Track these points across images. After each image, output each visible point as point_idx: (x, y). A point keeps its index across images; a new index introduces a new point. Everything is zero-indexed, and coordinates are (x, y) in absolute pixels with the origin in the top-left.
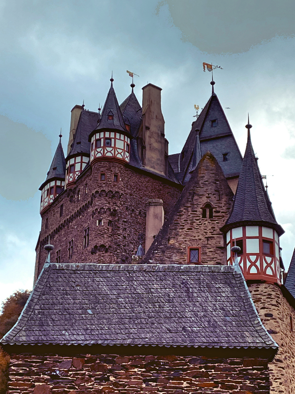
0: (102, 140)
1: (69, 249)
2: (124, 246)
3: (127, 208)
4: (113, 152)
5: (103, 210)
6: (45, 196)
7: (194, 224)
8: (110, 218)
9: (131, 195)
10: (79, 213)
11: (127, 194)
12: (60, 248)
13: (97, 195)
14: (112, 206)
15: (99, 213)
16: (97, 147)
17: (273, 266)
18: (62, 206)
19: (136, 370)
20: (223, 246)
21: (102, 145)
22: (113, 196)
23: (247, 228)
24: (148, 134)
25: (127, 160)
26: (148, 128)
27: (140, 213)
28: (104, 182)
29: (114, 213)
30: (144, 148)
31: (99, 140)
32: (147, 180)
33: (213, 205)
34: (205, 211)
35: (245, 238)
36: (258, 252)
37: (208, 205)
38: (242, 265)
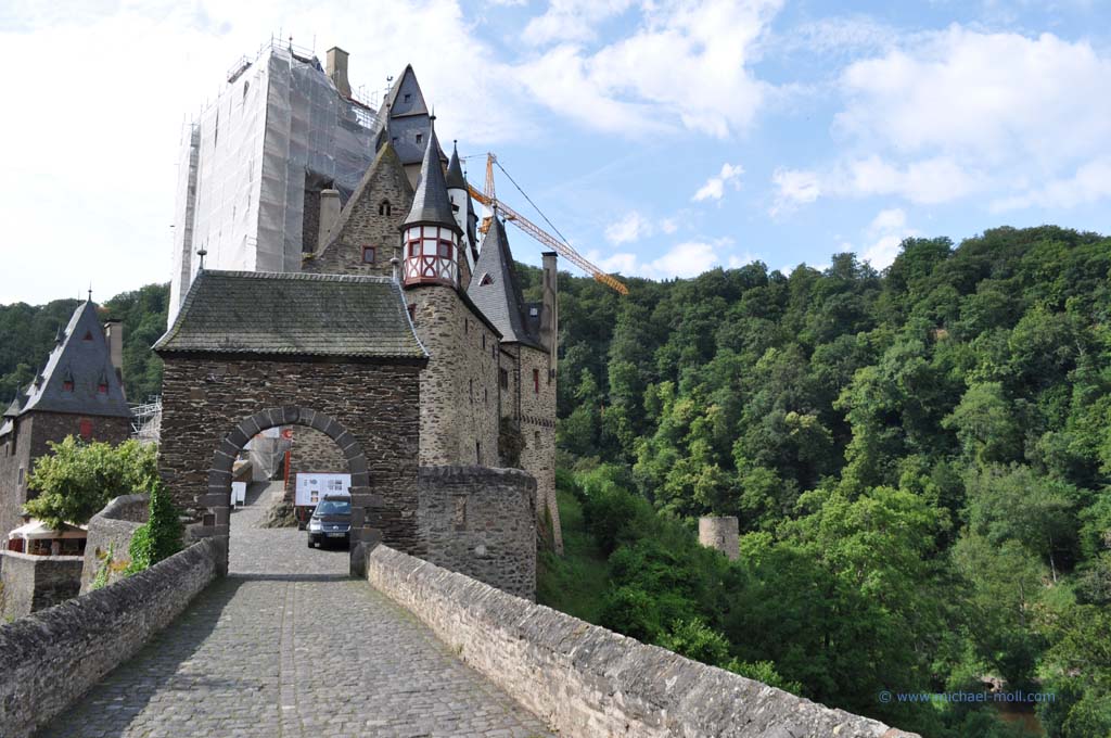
7: (371, 222)
17: (449, 268)
19: (291, 376)
20: (399, 245)
23: (425, 229)
33: (391, 201)
34: (382, 208)
35: (422, 238)
36: (435, 253)
37: (386, 202)
38: (418, 267)
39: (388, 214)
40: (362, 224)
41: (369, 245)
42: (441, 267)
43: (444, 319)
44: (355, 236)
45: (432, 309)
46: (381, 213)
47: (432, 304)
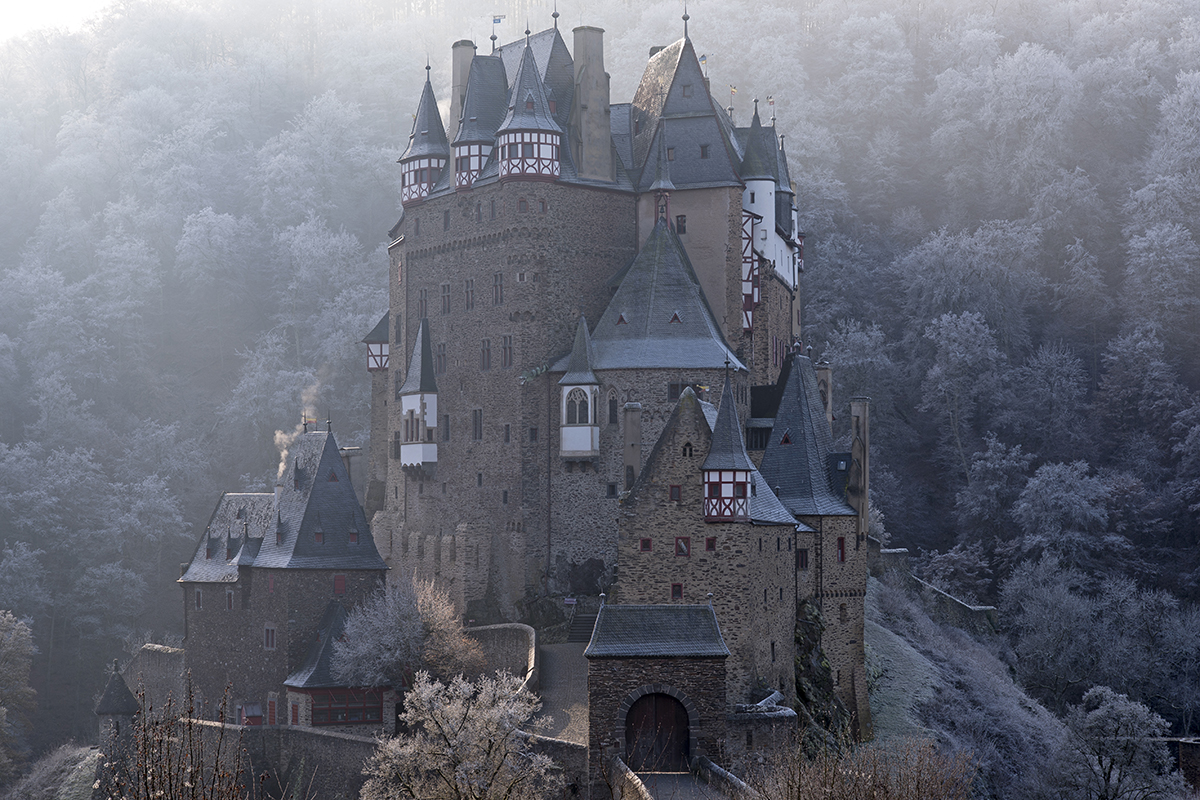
0: (520, 146)
1: (467, 292)
2: (557, 309)
3: (559, 251)
4: (536, 166)
5: (525, 258)
6: (412, 182)
7: (676, 463)
8: (536, 270)
9: (563, 227)
10: (481, 242)
11: (557, 227)
12: (449, 282)
13: (516, 234)
14: (538, 251)
15: (519, 262)
16: (511, 158)
17: (744, 507)
18: (447, 212)
19: (657, 668)
20: (701, 485)
21: (520, 156)
22: (539, 236)
24: (585, 117)
25: (556, 173)
26: (585, 108)
27: (577, 253)
28: (525, 215)
29: (541, 262)
30: (579, 143)
31: (516, 144)
32: (585, 196)
33: (693, 444)
34: (685, 450)
35: (720, 482)
36: (732, 496)
37: (688, 444)
38: (717, 507)
39: (691, 455)
40: (668, 465)
41: (676, 484)
42: (737, 507)
43: (741, 552)
44: (663, 477)
45: (730, 544)
46: (685, 455)
47: (730, 539)
